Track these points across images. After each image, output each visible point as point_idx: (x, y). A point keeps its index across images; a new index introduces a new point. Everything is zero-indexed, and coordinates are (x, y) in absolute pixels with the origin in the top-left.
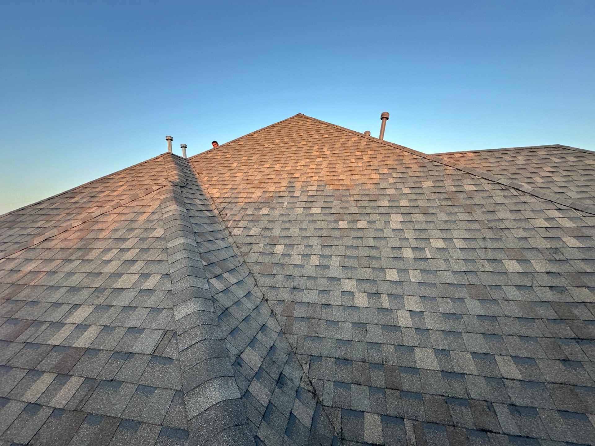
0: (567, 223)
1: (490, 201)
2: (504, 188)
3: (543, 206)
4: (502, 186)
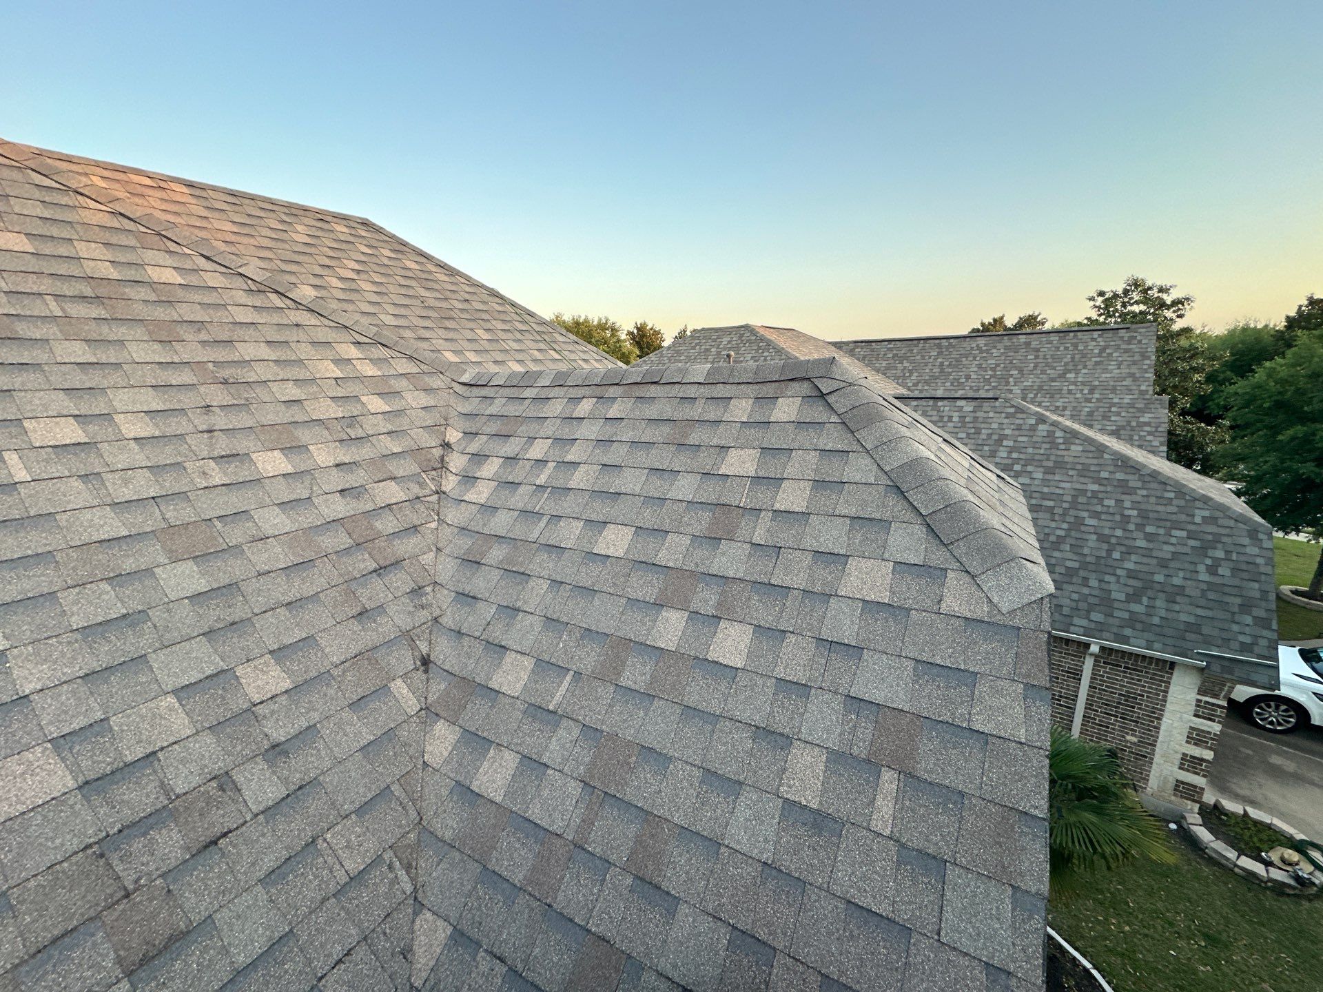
0: (369, 370)
1: (219, 315)
2: (254, 288)
3: (330, 335)
4: (250, 282)
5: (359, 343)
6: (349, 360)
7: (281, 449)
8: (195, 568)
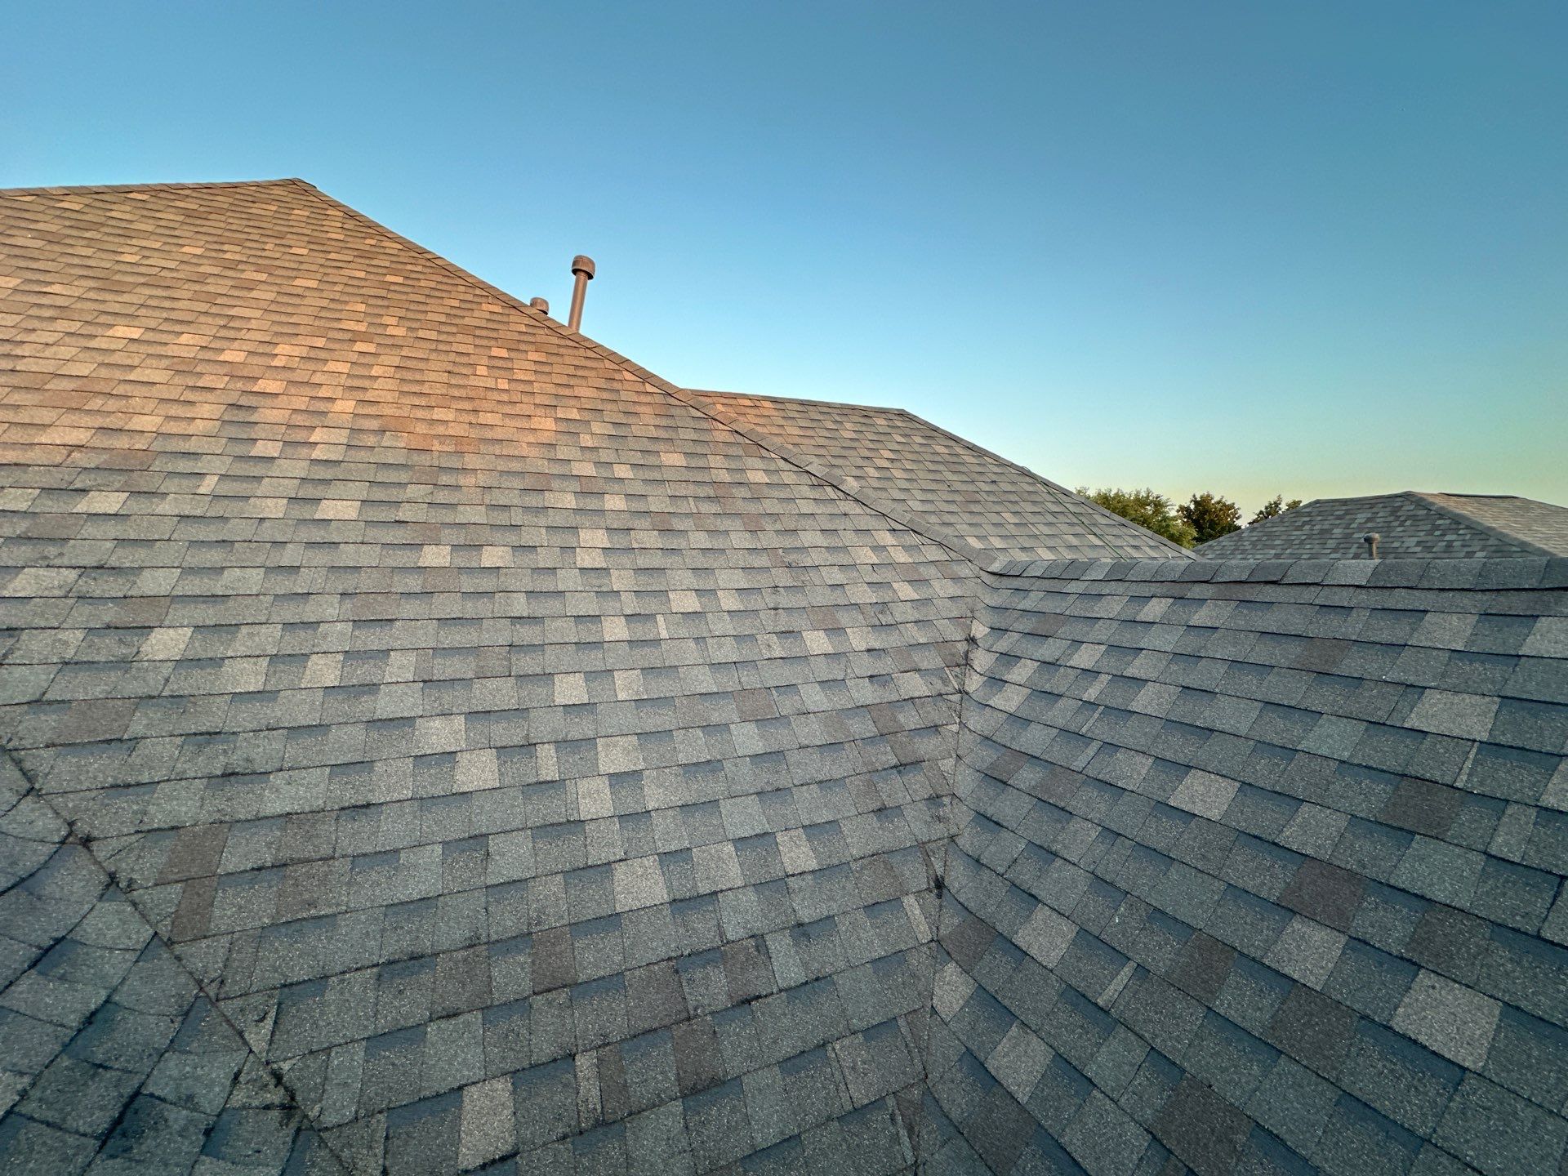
0: (901, 557)
1: (791, 508)
2: (816, 483)
3: (872, 523)
4: (813, 478)
5: (894, 530)
6: (885, 546)
7: (825, 630)
8: (756, 731)
